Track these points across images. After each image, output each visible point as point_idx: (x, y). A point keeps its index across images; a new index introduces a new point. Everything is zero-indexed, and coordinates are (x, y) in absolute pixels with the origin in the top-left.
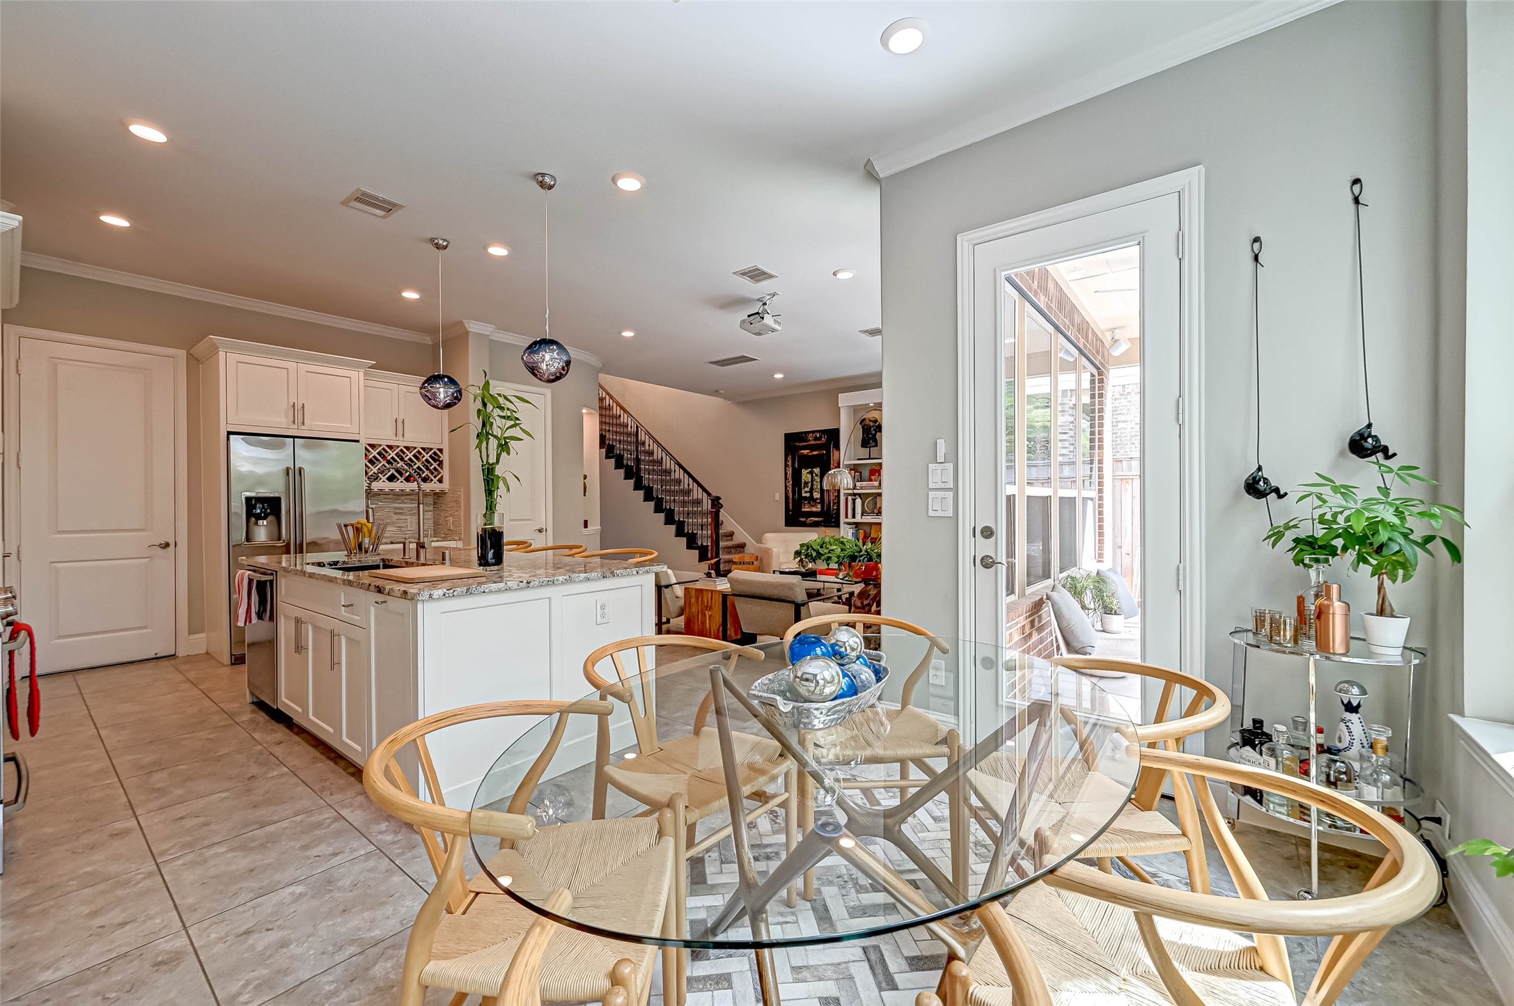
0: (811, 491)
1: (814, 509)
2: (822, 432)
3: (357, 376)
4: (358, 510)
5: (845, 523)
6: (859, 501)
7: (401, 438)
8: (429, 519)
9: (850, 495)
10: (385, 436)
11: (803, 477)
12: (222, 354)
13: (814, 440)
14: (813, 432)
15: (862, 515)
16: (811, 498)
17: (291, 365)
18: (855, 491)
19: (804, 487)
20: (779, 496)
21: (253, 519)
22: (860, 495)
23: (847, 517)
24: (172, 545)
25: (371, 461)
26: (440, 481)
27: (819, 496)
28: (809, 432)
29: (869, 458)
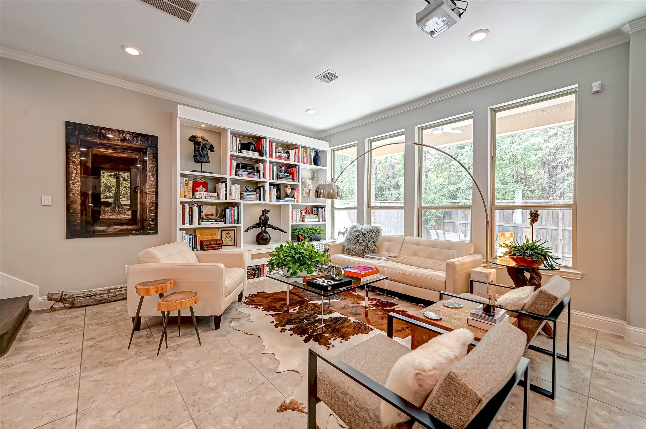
0: (117, 197)
1: (121, 216)
2: (137, 135)
5: (181, 229)
6: (196, 209)
9: (188, 203)
11: (102, 180)
15: (200, 221)
16: (116, 205)
19: (105, 192)
22: (197, 203)
23: (184, 223)
27: (129, 202)
29: (201, 171)
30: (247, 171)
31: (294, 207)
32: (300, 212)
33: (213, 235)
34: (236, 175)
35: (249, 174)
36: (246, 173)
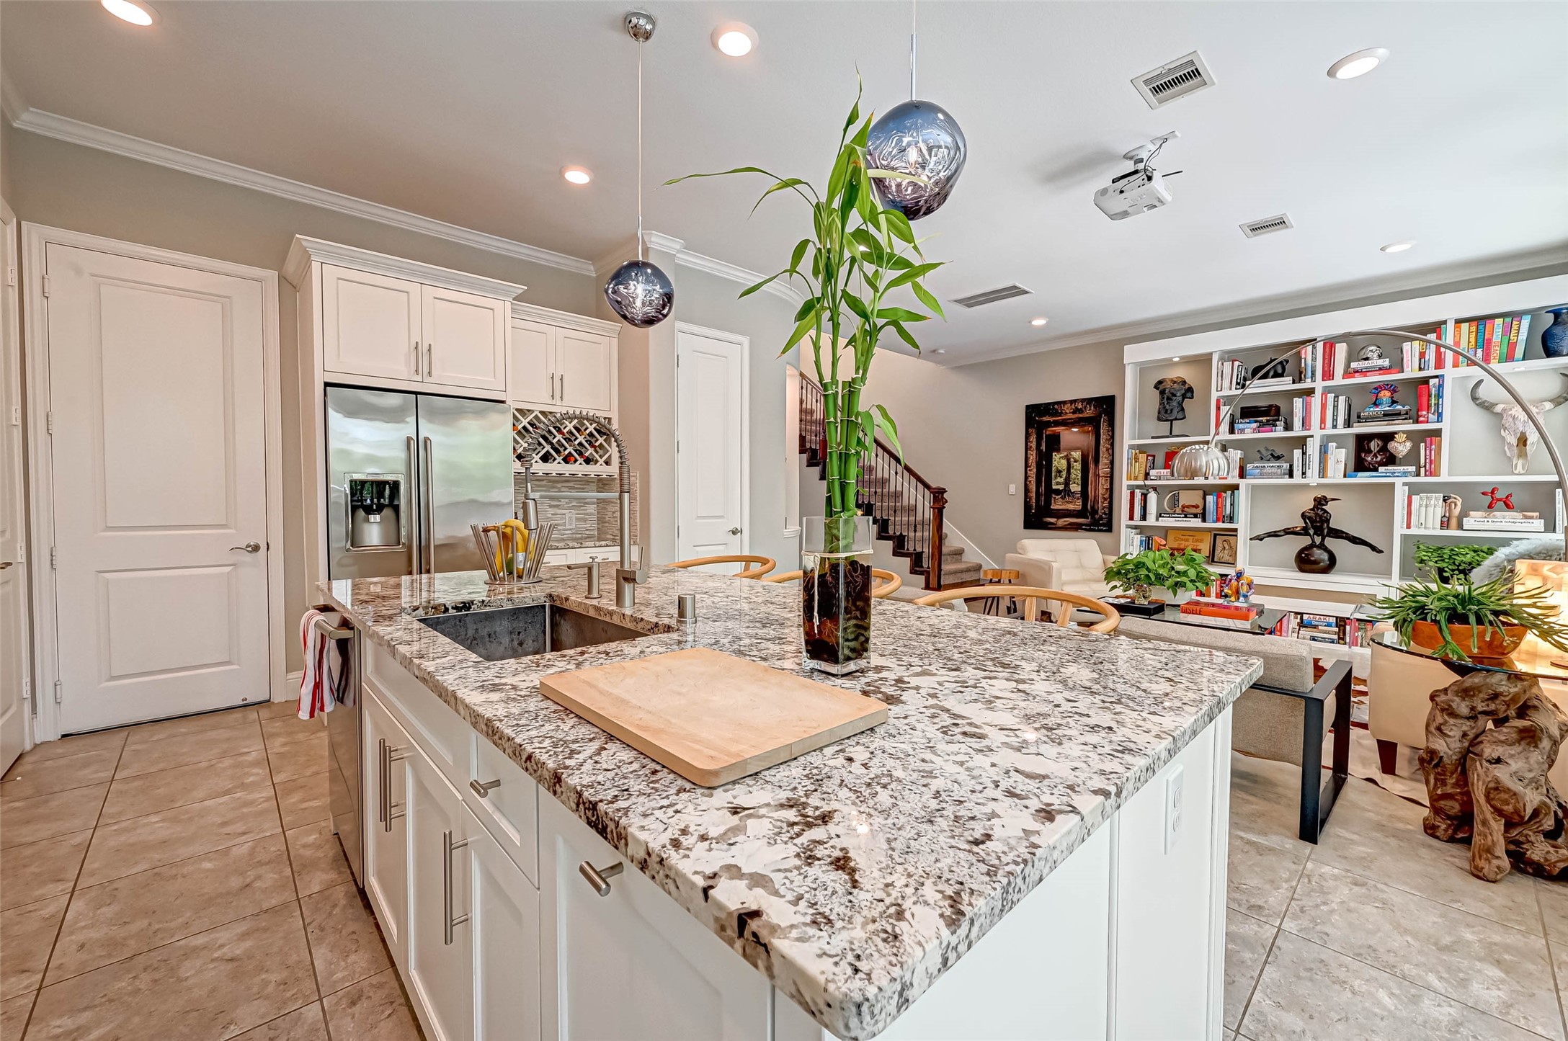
0: (1067, 483)
1: (1071, 507)
2: (1089, 401)
3: (502, 307)
4: (506, 501)
5: (1128, 526)
6: (1152, 497)
7: (559, 402)
8: (592, 514)
9: (1139, 487)
10: (538, 399)
11: (1055, 463)
12: (315, 267)
13: (1074, 413)
14: (1072, 402)
15: (1159, 515)
16: (1067, 492)
17: (414, 288)
18: (1148, 483)
19: (1056, 477)
20: (1015, 488)
21: (361, 513)
22: (1155, 489)
23: (1131, 518)
24: (263, 547)
25: (519, 433)
26: (607, 463)
27: (1079, 489)
28: (1065, 403)
29: (1171, 435)
30: (1256, 422)
31: (1414, 490)
32: (1444, 500)
33: (1197, 541)
34: (1232, 431)
35: (1262, 425)
36: (1255, 425)
